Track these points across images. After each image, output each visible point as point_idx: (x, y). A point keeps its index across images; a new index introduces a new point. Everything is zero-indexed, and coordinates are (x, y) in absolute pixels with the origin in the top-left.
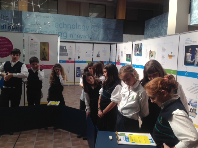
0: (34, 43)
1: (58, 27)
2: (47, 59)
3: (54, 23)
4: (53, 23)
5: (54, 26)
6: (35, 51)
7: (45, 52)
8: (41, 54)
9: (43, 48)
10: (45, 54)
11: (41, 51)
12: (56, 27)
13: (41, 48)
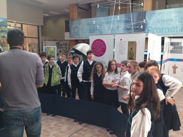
0: (123, 43)
1: (181, 22)
2: (134, 58)
3: (178, 18)
4: (176, 18)
5: (177, 21)
6: (123, 51)
7: (132, 52)
8: (128, 53)
9: (131, 48)
10: (132, 53)
11: (128, 51)
12: (179, 22)
13: (128, 47)
